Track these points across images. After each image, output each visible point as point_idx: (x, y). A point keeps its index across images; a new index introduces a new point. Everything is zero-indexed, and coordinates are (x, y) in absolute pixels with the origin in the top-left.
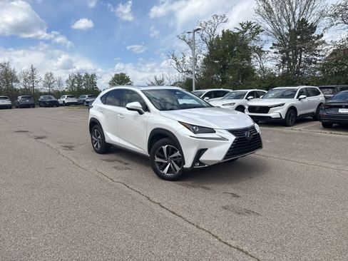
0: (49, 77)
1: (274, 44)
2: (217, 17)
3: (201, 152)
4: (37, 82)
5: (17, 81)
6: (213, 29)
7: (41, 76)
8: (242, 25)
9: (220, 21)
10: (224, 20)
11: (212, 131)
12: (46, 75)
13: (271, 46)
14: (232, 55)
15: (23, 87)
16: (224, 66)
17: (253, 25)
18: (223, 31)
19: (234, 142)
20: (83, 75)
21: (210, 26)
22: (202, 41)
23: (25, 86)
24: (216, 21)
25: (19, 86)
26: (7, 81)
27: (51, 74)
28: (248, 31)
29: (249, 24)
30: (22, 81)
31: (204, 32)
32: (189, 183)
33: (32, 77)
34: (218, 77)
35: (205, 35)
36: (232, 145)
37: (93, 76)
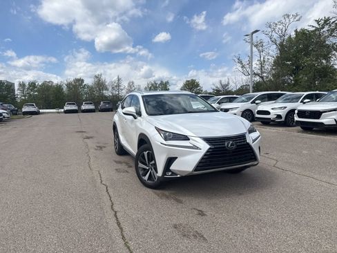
0: (131, 85)
2: (288, 16)
3: (170, 161)
4: (122, 90)
5: (107, 89)
6: (284, 29)
7: (125, 84)
8: (318, 22)
9: (292, 20)
10: (297, 18)
11: (186, 138)
12: (129, 84)
14: (307, 54)
15: (111, 95)
16: (298, 68)
17: (332, 20)
18: (296, 31)
19: (207, 152)
20: (159, 82)
21: (281, 27)
22: (271, 42)
23: (112, 93)
24: (287, 21)
25: (107, 93)
26: (100, 89)
27: (133, 83)
28: (326, 28)
29: (327, 21)
30: (110, 89)
31: (274, 33)
32: (167, 193)
33: (118, 86)
34: (291, 79)
35: (275, 36)
36: (205, 155)
37: (167, 83)
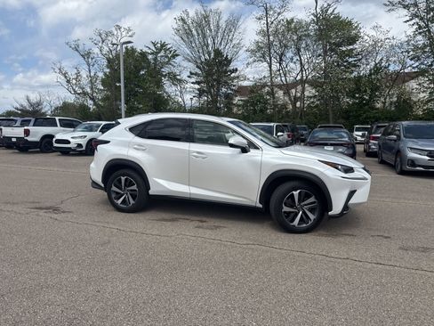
1: (191, 73)
2: (120, 28)
8: (154, 44)
9: (124, 33)
10: (130, 33)
13: (189, 74)
17: (169, 46)
22: (100, 55)
28: (162, 53)
29: (163, 45)
